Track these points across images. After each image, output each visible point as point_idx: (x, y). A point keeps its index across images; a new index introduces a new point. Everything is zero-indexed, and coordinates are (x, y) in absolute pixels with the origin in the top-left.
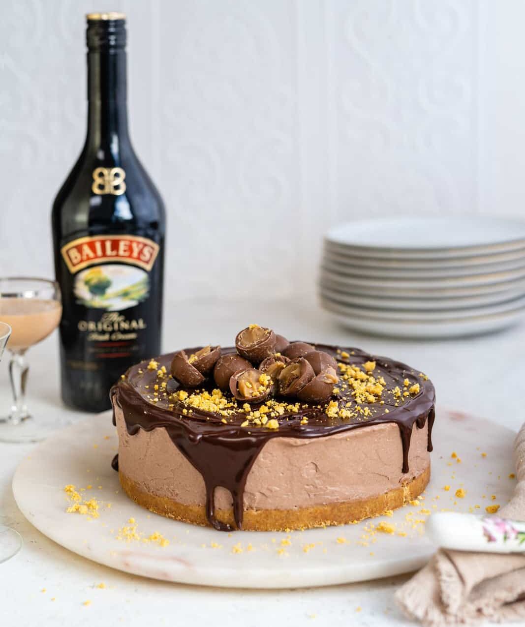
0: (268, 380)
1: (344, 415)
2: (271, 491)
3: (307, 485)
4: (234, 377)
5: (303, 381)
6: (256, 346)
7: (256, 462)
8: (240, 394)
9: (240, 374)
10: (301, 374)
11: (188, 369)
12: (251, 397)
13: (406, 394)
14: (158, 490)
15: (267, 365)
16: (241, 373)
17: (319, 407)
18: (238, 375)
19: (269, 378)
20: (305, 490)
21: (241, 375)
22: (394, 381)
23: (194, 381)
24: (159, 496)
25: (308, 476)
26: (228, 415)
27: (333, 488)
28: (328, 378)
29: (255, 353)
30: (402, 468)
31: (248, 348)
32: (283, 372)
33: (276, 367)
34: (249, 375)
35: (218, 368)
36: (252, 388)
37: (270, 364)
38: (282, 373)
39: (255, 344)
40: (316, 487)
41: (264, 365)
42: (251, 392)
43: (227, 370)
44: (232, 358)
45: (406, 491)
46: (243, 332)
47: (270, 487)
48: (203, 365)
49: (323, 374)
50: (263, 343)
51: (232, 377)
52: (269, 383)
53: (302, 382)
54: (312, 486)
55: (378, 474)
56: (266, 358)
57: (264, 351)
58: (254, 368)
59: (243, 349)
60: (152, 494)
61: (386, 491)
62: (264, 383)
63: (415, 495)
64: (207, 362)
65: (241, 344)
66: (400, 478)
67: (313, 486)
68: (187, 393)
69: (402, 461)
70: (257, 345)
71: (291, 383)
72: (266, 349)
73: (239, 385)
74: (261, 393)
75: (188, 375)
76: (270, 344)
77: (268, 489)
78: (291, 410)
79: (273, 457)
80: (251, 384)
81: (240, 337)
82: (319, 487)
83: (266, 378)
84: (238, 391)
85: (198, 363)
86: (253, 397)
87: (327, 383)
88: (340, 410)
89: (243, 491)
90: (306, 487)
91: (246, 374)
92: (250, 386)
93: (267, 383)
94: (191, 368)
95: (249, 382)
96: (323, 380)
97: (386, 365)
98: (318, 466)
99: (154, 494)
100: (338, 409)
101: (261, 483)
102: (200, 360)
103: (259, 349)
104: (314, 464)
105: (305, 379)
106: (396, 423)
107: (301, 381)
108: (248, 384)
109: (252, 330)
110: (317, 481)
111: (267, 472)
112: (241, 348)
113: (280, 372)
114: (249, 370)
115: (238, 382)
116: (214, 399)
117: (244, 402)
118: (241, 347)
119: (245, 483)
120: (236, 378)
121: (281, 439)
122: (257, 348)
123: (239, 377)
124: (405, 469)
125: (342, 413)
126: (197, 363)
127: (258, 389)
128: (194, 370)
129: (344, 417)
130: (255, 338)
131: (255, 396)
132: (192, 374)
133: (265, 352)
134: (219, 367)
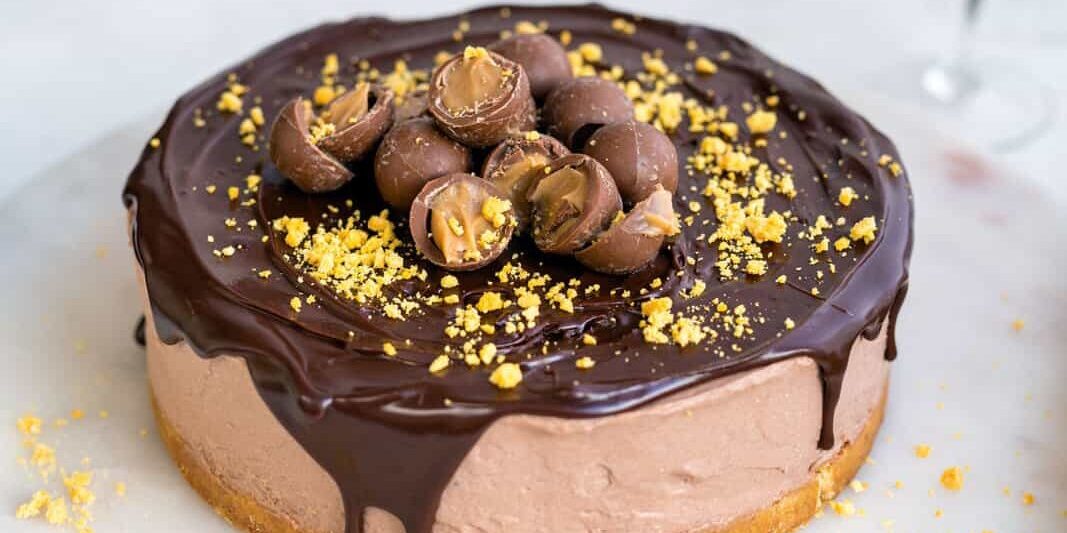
0: (504, 213)
1: (683, 339)
2: (499, 524)
3: (588, 511)
4: (422, 199)
5: (590, 229)
6: (480, 120)
7: (464, 464)
8: (435, 246)
9: (436, 191)
10: (587, 209)
11: (311, 160)
12: (461, 261)
13: (843, 244)
14: (233, 477)
15: (505, 163)
16: (441, 188)
17: (626, 294)
18: (432, 194)
19: (507, 205)
20: (582, 521)
21: (439, 193)
22: (816, 179)
23: (325, 184)
24: (236, 492)
25: (588, 492)
26: (401, 317)
27: (645, 515)
28: (650, 223)
29: (475, 134)
30: (818, 438)
31: (458, 121)
32: (543, 184)
33: (527, 170)
34: (459, 194)
35: (385, 163)
36: (464, 237)
37: (511, 162)
38: (539, 186)
39: (477, 111)
40: (609, 516)
41: (499, 162)
42: (461, 249)
43: (407, 173)
44: (418, 140)
45: (825, 480)
46: (448, 68)
47: (497, 516)
48: (348, 148)
49: (641, 214)
50: (496, 112)
51: (417, 200)
52: (508, 221)
53: (586, 231)
54: (597, 515)
55: (758, 468)
56: (503, 141)
57: (496, 130)
58: (473, 174)
59: (445, 121)
60: (219, 482)
61: (775, 499)
62: (495, 221)
63: (844, 481)
64: (357, 142)
65: (442, 103)
66: (812, 461)
67: (601, 513)
68: (306, 224)
69: (818, 425)
70: (480, 115)
71: (559, 225)
72: (503, 126)
73: (433, 222)
74: (485, 253)
75: (310, 173)
76: (514, 113)
77: (492, 520)
78: (557, 304)
79: (506, 453)
80: (462, 223)
81: (441, 84)
82: (613, 514)
83: (500, 209)
84: (432, 239)
85: (336, 145)
86: (464, 261)
87: (648, 237)
88: (675, 322)
89: (433, 521)
90: (584, 515)
91: (452, 191)
92: (460, 231)
93: (500, 220)
94: (316, 158)
95: (458, 219)
96: (640, 229)
97: (802, 116)
98: (614, 474)
99: (224, 482)
100: (670, 318)
101: (476, 508)
102: (340, 138)
103: (484, 125)
104: (605, 467)
105: (594, 224)
106: (809, 355)
107: (586, 228)
108: (455, 223)
109: (470, 65)
110: (608, 503)
111: (490, 487)
112: (440, 118)
113: (537, 183)
114: (460, 180)
115: (430, 212)
116: (370, 249)
117: (445, 271)
118: (441, 114)
119: (437, 507)
120: (426, 202)
121: (526, 419)
122: (481, 125)
123: (433, 199)
124: (825, 441)
125: (679, 329)
126: (332, 144)
127: (478, 237)
128: (325, 162)
129: (683, 345)
130: (477, 90)
131: (471, 259)
132: (322, 171)
133: (500, 132)
134: (386, 159)
